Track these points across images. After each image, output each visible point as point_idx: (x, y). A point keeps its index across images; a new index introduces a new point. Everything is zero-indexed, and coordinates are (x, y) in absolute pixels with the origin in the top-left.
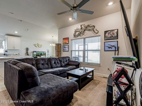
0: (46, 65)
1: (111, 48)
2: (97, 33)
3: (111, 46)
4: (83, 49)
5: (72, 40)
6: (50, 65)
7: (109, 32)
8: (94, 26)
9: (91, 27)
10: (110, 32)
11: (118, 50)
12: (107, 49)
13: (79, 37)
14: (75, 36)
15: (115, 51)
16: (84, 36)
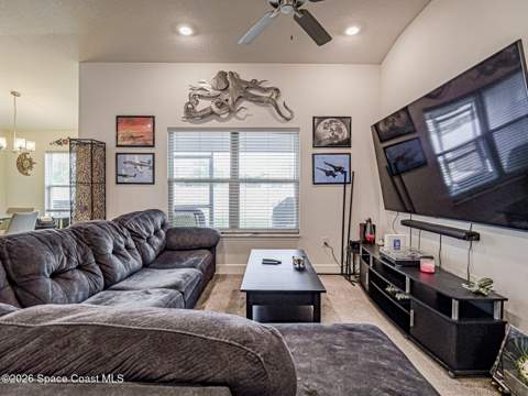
0: (79, 275)
1: (334, 176)
2: (288, 119)
3: (332, 169)
4: (229, 177)
5: (171, 130)
6: (98, 270)
7: (328, 121)
8: (277, 90)
9: (266, 90)
10: (331, 122)
11: (351, 182)
12: (321, 176)
13: (214, 123)
14: (190, 113)
15: (345, 183)
16: (233, 123)
